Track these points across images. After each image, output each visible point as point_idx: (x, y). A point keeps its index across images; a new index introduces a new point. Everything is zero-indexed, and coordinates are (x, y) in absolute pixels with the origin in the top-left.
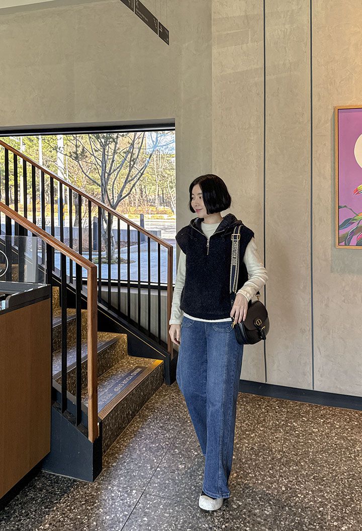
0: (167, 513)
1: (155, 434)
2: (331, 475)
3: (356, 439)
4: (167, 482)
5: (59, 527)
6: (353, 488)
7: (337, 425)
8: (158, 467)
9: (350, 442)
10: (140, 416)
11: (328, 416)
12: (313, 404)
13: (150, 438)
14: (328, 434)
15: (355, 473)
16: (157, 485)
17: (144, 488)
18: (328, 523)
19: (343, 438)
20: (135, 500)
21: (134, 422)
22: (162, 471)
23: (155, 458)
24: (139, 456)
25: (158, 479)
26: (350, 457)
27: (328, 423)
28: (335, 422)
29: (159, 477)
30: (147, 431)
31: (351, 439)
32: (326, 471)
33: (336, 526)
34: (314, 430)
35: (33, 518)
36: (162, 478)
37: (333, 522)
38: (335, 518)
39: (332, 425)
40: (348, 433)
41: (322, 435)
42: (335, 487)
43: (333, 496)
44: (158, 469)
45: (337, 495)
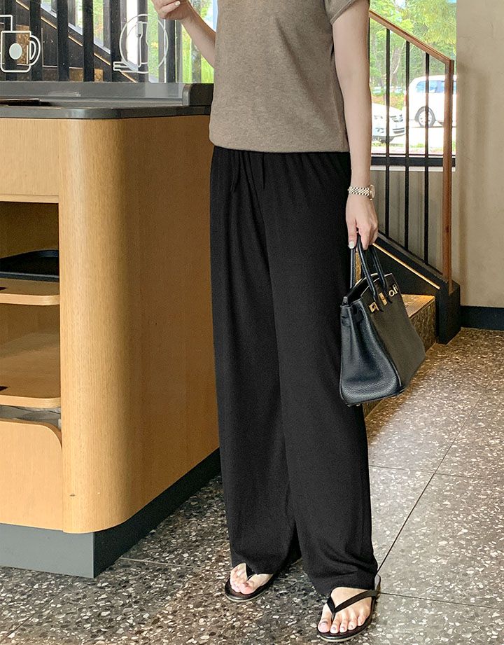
5: (233, 638)
35: (170, 627)
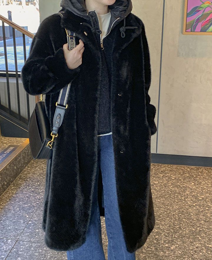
0: (37, 253)
1: (27, 197)
2: (166, 213)
3: (187, 186)
4: (37, 231)
6: (182, 220)
7: (173, 177)
8: (30, 221)
9: (182, 188)
10: (14, 185)
11: (167, 172)
12: (156, 164)
13: (23, 200)
14: (166, 184)
15: (184, 210)
16: (28, 234)
17: (18, 237)
18: (161, 246)
19: (177, 186)
20: (10, 247)
21: (9, 190)
22: (33, 223)
23: (27, 214)
24: (14, 214)
25: (30, 229)
26: (181, 199)
27: (166, 176)
28: (172, 176)
29: (30, 228)
30: (21, 196)
31: (183, 187)
32: (163, 210)
33: (167, 247)
34: (155, 182)
36: (33, 228)
37: (165, 245)
38: (167, 241)
39: (170, 178)
40: (181, 182)
41: (161, 185)
42: (168, 220)
43: (166, 227)
44: (30, 222)
45: (169, 227)
